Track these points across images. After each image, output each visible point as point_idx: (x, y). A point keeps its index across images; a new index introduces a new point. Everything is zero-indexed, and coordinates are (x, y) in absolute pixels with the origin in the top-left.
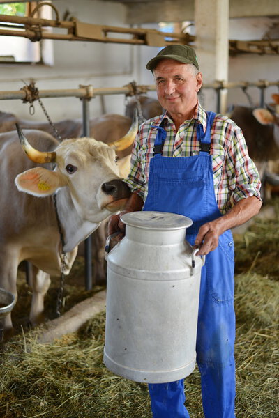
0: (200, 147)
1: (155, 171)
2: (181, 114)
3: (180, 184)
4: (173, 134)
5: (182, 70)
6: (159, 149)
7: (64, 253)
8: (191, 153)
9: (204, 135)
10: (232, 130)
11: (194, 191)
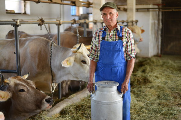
0: (119, 38)
1: (102, 46)
2: (111, 26)
3: (112, 51)
4: (109, 33)
5: (112, 10)
6: (103, 38)
7: (53, 83)
8: (115, 40)
9: (120, 34)
10: (129, 32)
11: (117, 54)
